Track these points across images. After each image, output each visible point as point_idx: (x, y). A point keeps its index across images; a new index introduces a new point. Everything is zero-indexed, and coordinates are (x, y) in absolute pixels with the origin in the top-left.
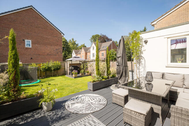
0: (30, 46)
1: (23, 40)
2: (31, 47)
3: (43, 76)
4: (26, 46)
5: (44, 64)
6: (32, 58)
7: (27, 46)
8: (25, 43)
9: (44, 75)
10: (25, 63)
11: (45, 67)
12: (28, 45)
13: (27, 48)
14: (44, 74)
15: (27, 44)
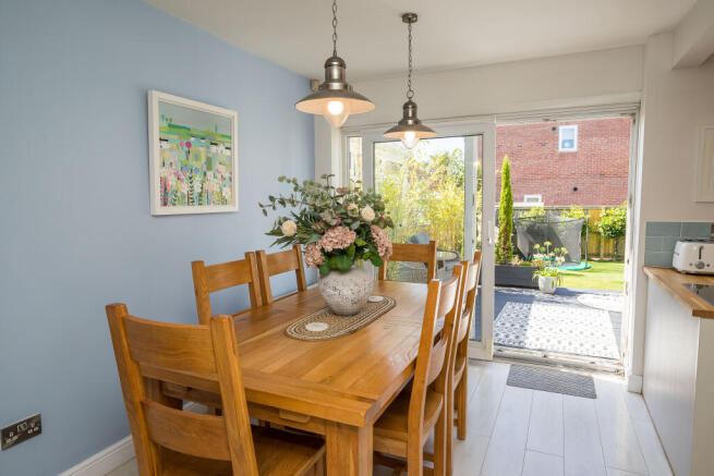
0: (572, 146)
1: (554, 129)
2: (575, 149)
3: (605, 256)
4: (561, 150)
5: (612, 211)
6: (575, 189)
7: (563, 147)
8: (558, 138)
9: (611, 252)
10: (555, 203)
11: (615, 223)
12: (566, 144)
13: (562, 155)
14: (611, 248)
15: (564, 142)
